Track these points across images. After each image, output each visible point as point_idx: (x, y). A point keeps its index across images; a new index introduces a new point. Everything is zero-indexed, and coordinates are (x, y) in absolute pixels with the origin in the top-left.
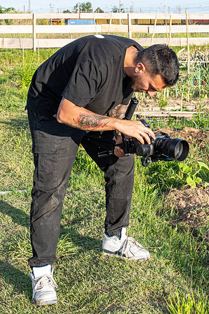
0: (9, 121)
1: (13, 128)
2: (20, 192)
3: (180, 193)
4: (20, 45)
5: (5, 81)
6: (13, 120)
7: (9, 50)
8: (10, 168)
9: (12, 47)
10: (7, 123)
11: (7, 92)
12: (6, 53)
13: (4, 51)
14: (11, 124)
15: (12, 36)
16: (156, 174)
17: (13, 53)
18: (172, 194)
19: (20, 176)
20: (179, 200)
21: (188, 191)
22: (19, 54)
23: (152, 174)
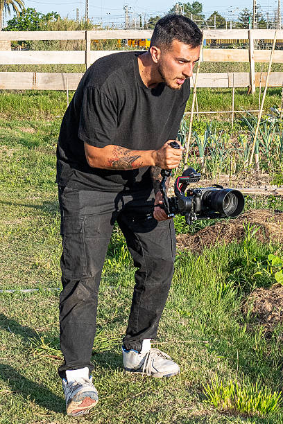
0: (40, 204)
1: (44, 213)
2: (49, 290)
3: (266, 293)
4: (64, 85)
5: (36, 144)
6: (45, 202)
7: (46, 93)
8: (37, 264)
9: (50, 87)
10: (36, 207)
11: (39, 161)
12: (39, 97)
13: (37, 94)
14: (42, 208)
15: (51, 69)
16: (238, 270)
17: (51, 98)
18: (255, 294)
19: (51, 273)
20: (264, 301)
21: (277, 291)
22: (62, 98)
23: (233, 270)
